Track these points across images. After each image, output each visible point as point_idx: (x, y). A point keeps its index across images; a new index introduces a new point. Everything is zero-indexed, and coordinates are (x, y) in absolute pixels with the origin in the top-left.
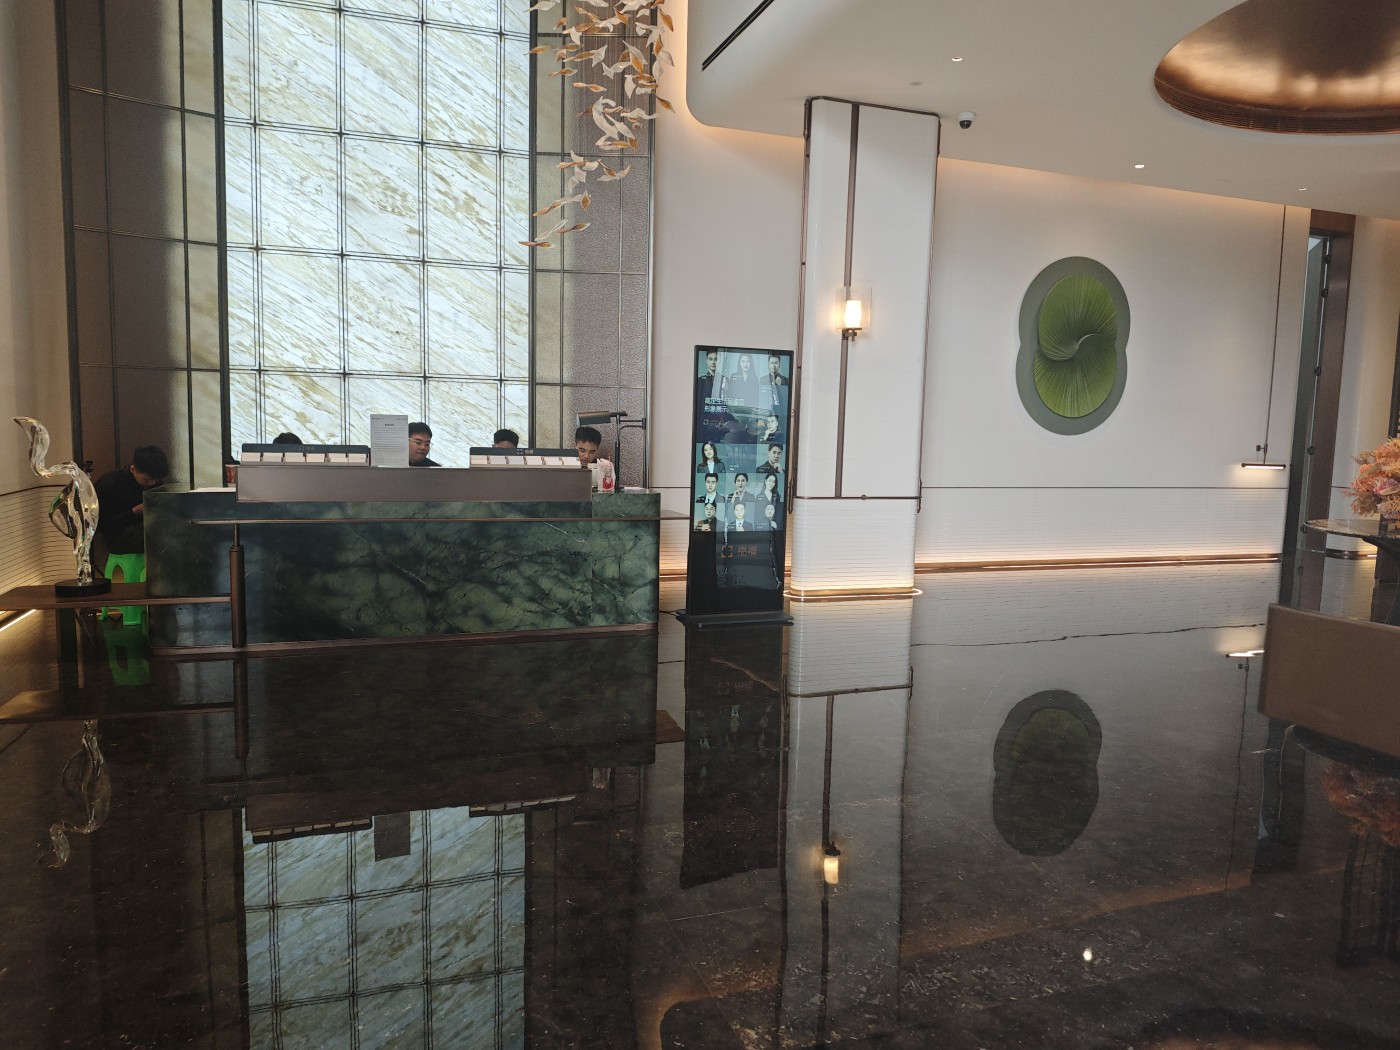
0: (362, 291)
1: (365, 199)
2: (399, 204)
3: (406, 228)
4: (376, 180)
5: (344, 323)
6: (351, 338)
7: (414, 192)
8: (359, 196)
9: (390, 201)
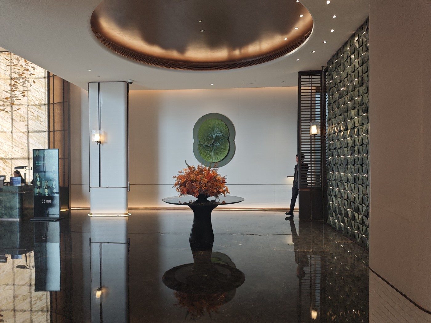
0: (16, 140)
1: (16, 119)
2: (23, 119)
3: (25, 125)
4: (19, 115)
5: (12, 147)
6: (14, 151)
7: (26, 116)
8: (15, 119)
9: (22, 119)
